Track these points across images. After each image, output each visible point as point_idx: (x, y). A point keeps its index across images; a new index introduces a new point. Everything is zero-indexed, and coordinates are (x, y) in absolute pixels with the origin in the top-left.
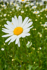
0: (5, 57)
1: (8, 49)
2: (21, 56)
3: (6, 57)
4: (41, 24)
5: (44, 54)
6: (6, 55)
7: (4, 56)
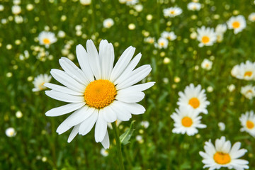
0: (19, 158)
1: (30, 130)
2: (79, 155)
3: (25, 160)
4: (147, 37)
5: (158, 142)
6: (23, 153)
7: (16, 156)
